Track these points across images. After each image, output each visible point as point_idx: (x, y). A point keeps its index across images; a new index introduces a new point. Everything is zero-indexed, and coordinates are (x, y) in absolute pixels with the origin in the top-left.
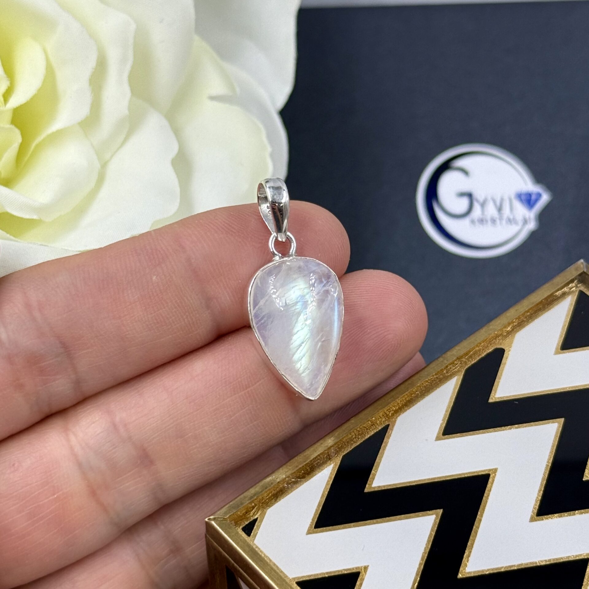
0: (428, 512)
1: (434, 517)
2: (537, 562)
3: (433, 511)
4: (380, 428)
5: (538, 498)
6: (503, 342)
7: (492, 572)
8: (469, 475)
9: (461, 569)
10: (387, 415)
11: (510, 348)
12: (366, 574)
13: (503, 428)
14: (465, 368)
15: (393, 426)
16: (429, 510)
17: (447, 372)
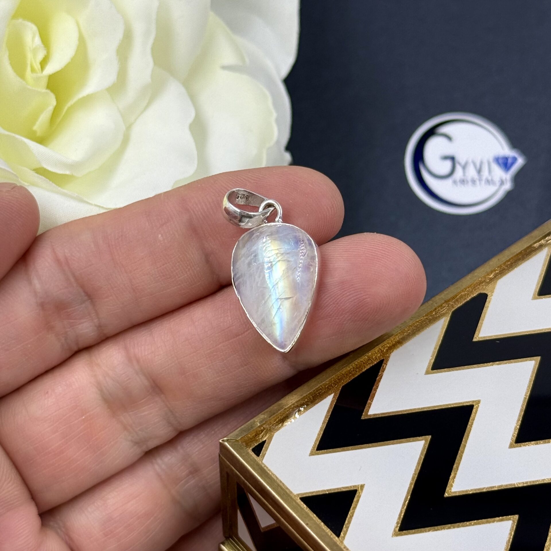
0: (418, 438)
1: (423, 442)
2: (516, 484)
3: (422, 437)
4: (376, 363)
5: (516, 427)
6: (487, 287)
7: (475, 492)
8: (455, 406)
9: (447, 489)
10: (382, 351)
11: (493, 293)
12: (362, 492)
13: (486, 364)
14: (452, 311)
15: (388, 360)
16: (419, 436)
17: (436, 314)
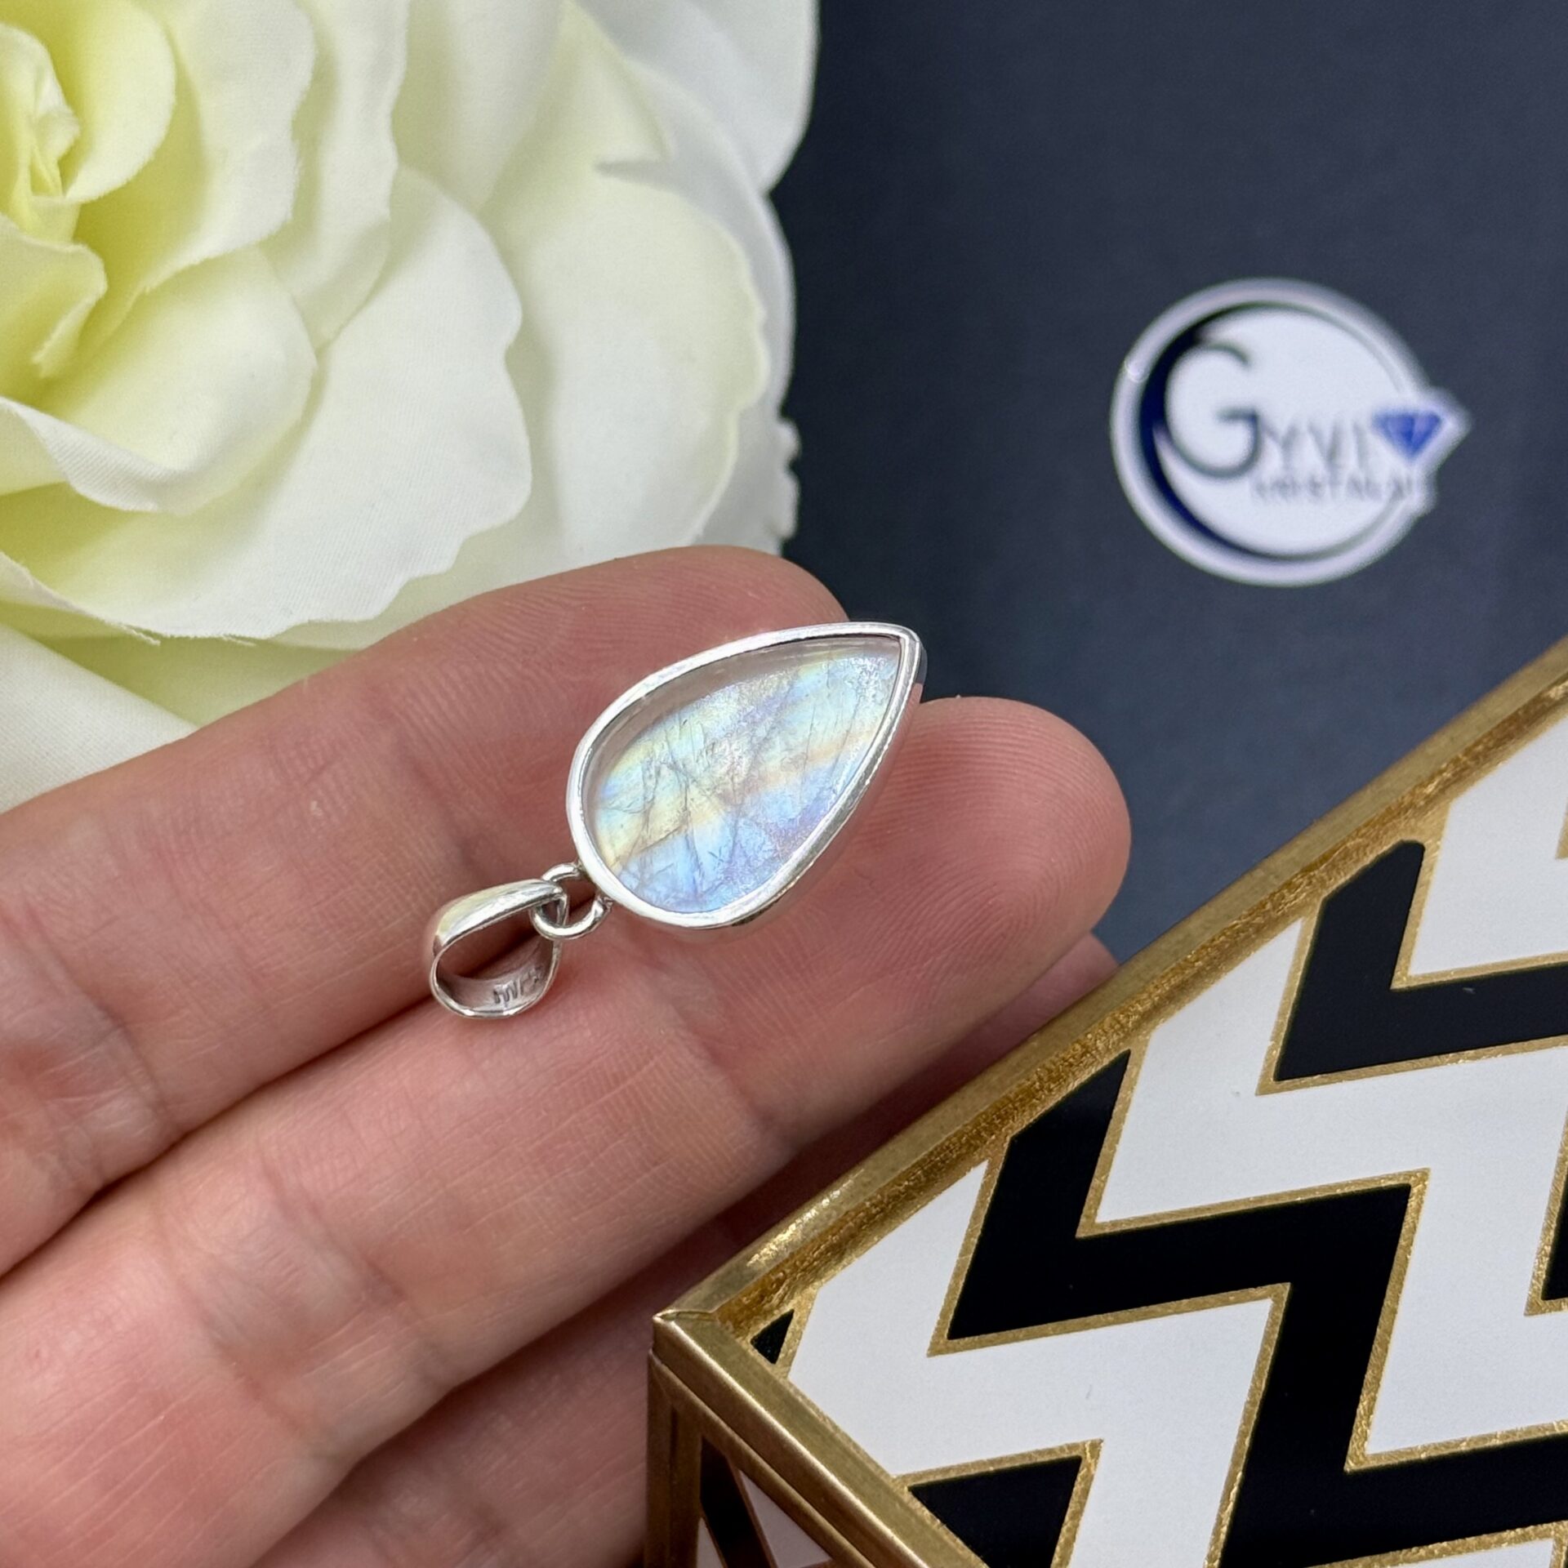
0: (1252, 1291)
1: (1267, 1304)
3: (1264, 1287)
4: (1106, 1062)
5: (1543, 1249)
6: (1420, 824)
7: (1434, 1454)
8: (1353, 1189)
9: (1353, 1447)
11: (1439, 840)
12: (1096, 1464)
13: (1435, 1059)
14: (1321, 899)
15: (1141, 1056)
16: (1255, 1286)
17: (1274, 908)
